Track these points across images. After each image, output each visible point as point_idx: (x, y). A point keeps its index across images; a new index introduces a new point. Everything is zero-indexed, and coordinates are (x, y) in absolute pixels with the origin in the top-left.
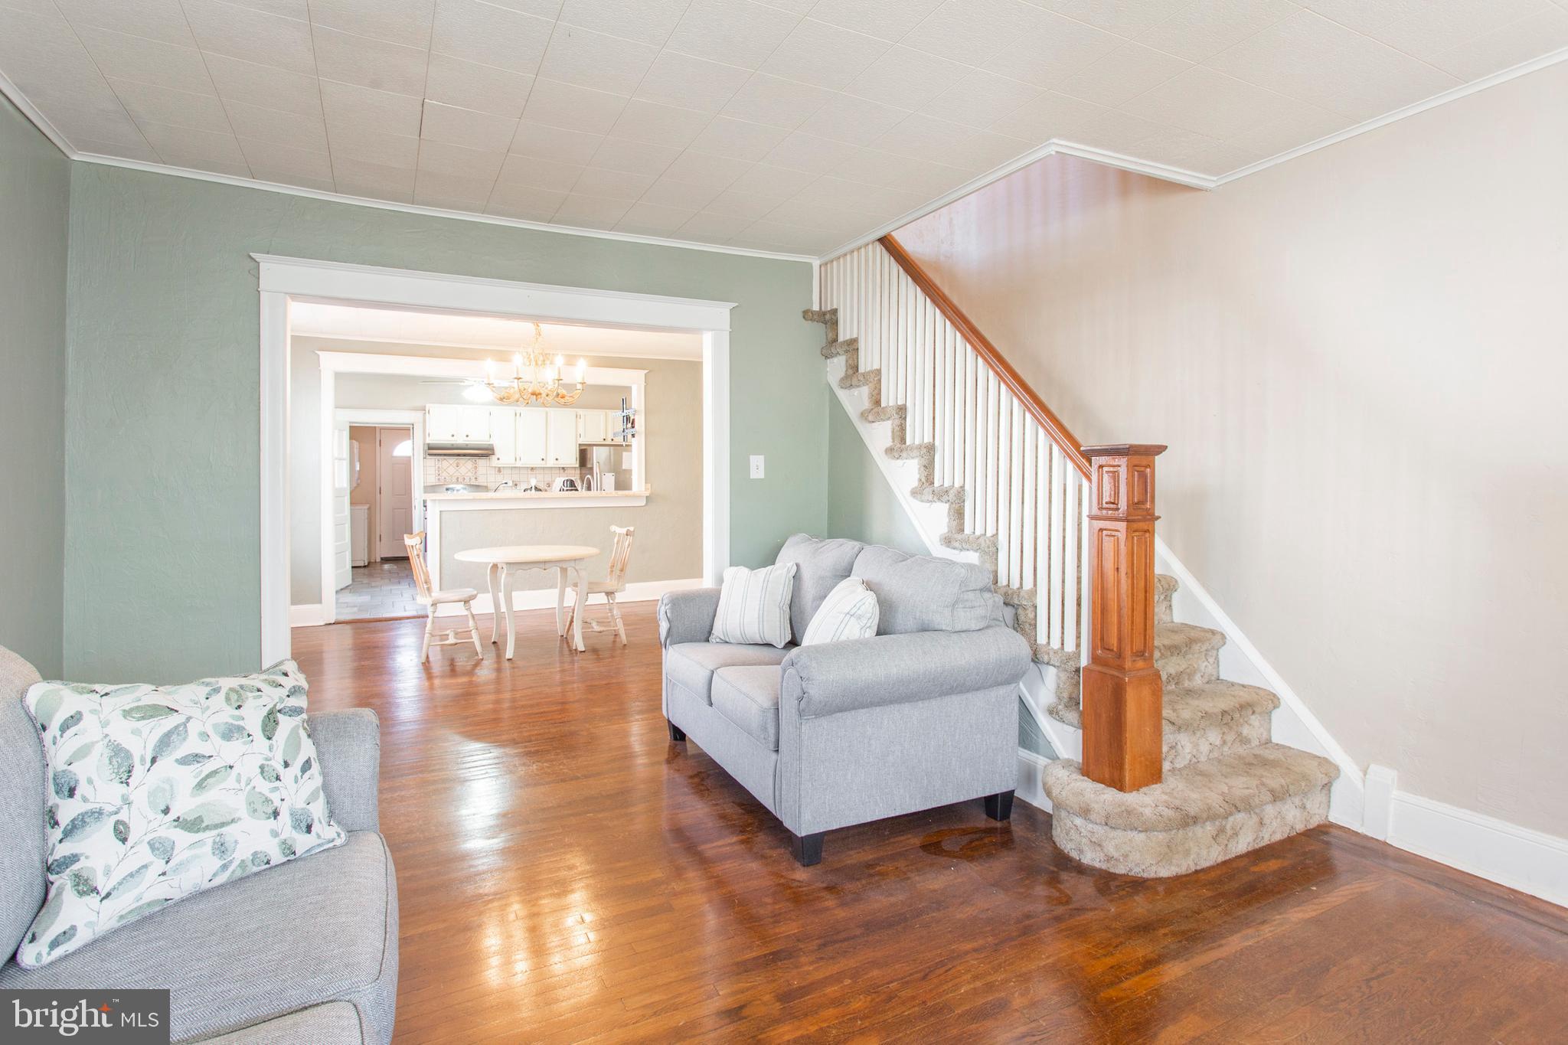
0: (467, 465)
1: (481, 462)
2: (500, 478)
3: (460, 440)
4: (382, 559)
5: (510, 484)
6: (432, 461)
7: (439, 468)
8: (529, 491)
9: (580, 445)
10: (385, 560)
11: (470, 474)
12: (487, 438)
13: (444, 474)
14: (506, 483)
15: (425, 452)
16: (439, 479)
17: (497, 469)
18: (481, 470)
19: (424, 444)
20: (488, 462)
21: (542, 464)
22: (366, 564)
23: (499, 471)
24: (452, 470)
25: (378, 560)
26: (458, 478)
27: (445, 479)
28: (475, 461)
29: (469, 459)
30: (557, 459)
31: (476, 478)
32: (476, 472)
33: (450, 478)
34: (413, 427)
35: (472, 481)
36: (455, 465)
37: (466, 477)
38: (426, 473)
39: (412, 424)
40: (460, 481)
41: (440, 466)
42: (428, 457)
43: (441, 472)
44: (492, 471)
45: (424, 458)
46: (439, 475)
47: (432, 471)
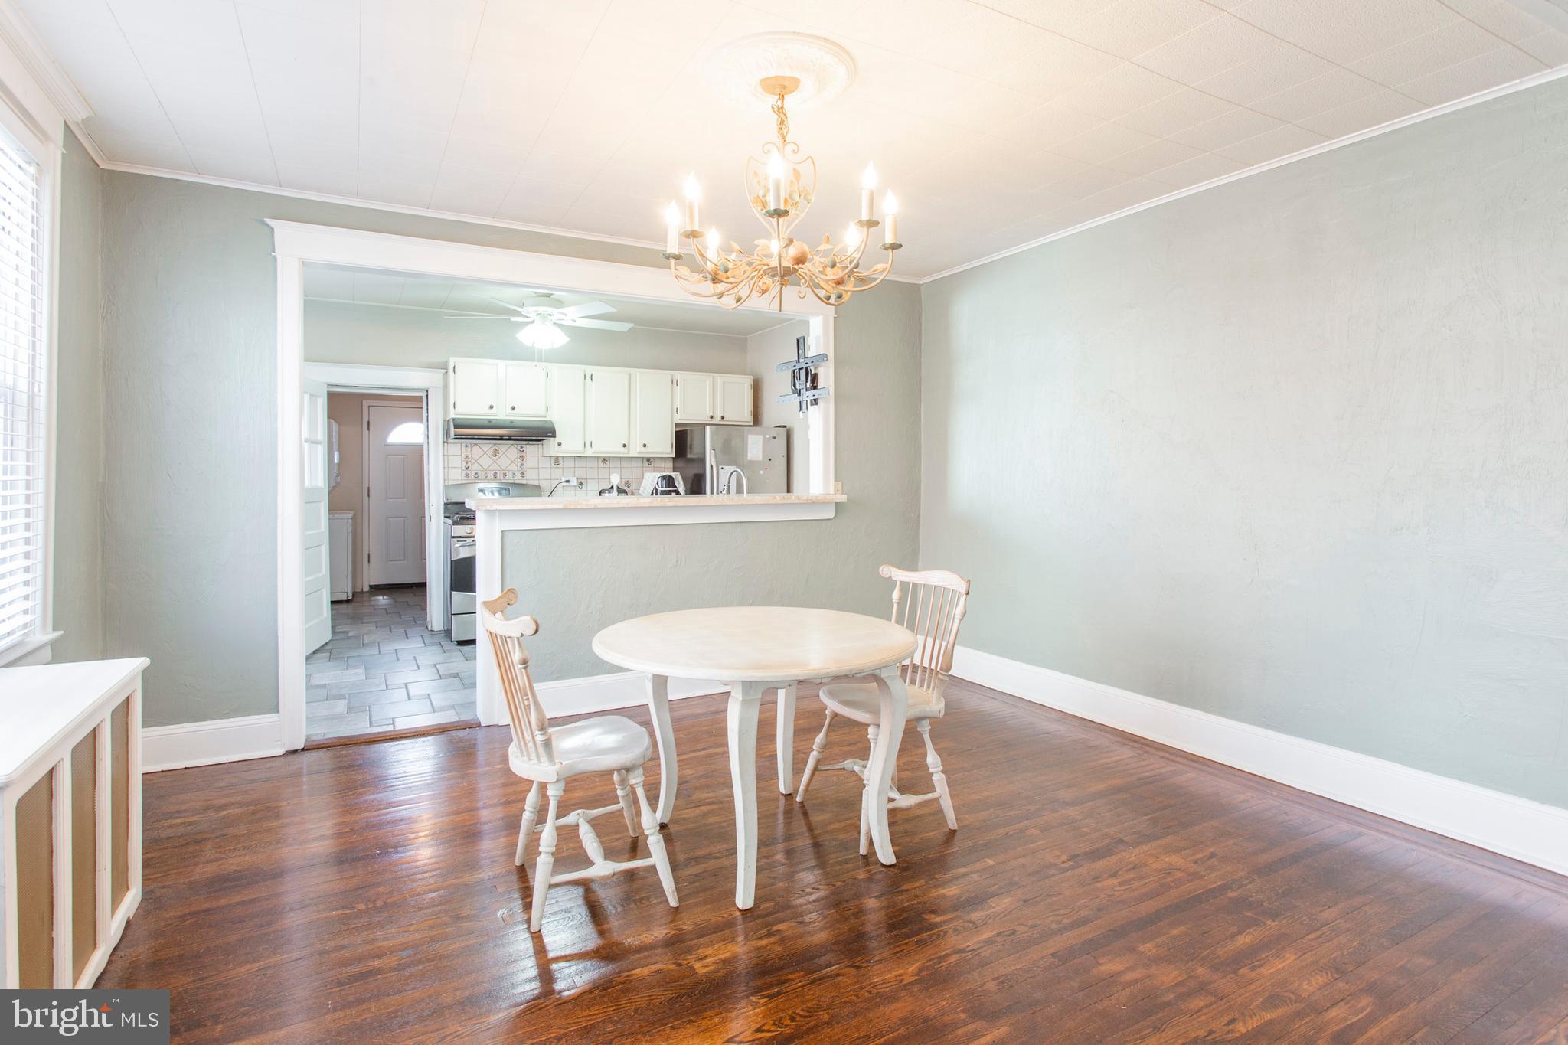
0: (509, 452)
1: (531, 449)
2: (560, 474)
3: (502, 414)
5: (574, 482)
6: (457, 448)
7: (467, 456)
8: (607, 495)
9: (677, 425)
10: (377, 589)
11: (513, 467)
12: (543, 412)
13: (475, 468)
14: (568, 481)
15: (447, 433)
16: (467, 475)
17: (553, 460)
18: (530, 462)
19: (444, 421)
20: (540, 450)
21: (623, 453)
23: (557, 463)
24: (486, 461)
26: (496, 473)
27: (476, 474)
28: (522, 447)
29: (512, 445)
30: (645, 446)
31: (523, 474)
32: (522, 465)
33: (483, 472)
34: (427, 396)
35: (516, 478)
36: (491, 453)
37: (507, 472)
38: (446, 466)
39: (427, 391)
40: (498, 478)
41: (469, 454)
42: (450, 441)
43: (469, 463)
44: (547, 463)
45: (444, 442)
46: (467, 468)
47: (457, 462)
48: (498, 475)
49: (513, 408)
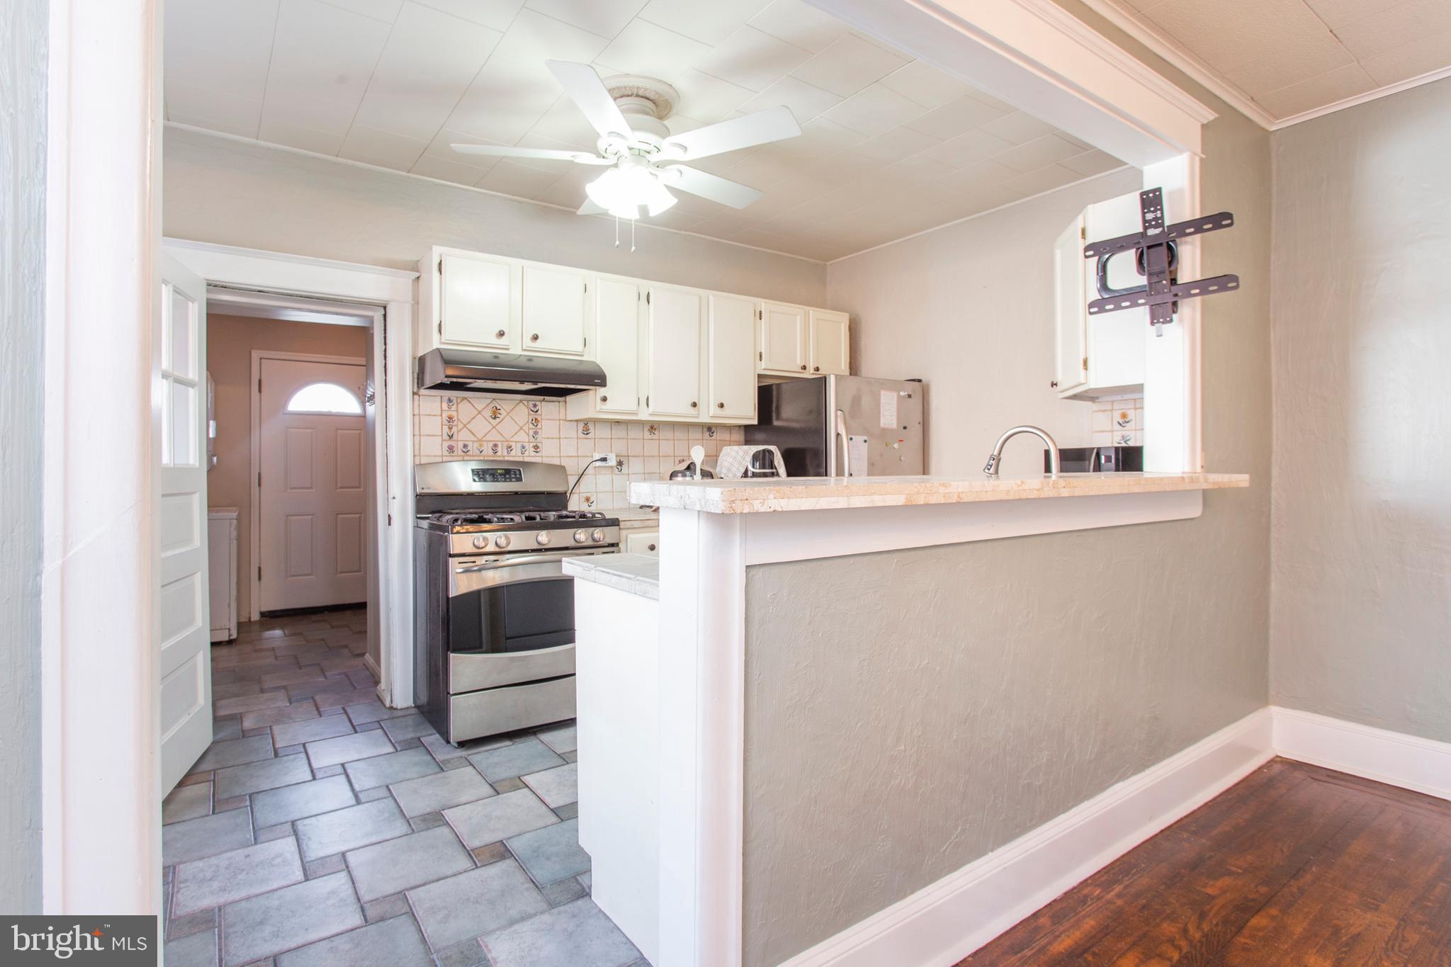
0: (516, 412)
1: (549, 408)
2: (591, 449)
4: (263, 614)
5: (612, 462)
6: (434, 403)
7: (450, 418)
8: (680, 479)
9: (759, 376)
10: (272, 617)
11: (523, 437)
12: (579, 348)
13: (463, 436)
14: (604, 460)
15: (420, 379)
16: (451, 449)
17: (581, 426)
18: (548, 427)
19: (414, 358)
20: (562, 411)
21: (690, 416)
22: (234, 636)
23: (586, 431)
24: (482, 426)
25: (255, 617)
26: (496, 445)
27: (465, 446)
28: (535, 406)
29: (521, 401)
30: (722, 406)
31: (536, 447)
32: (536, 433)
33: (476, 445)
34: (385, 316)
35: (527, 453)
36: (488, 413)
37: (513, 445)
38: (417, 432)
39: (385, 308)
40: (499, 453)
41: (454, 414)
42: (423, 391)
43: (454, 429)
44: (573, 432)
45: (414, 394)
46: (451, 437)
47: (434, 425)
48: (499, 449)
49: (535, 338)
